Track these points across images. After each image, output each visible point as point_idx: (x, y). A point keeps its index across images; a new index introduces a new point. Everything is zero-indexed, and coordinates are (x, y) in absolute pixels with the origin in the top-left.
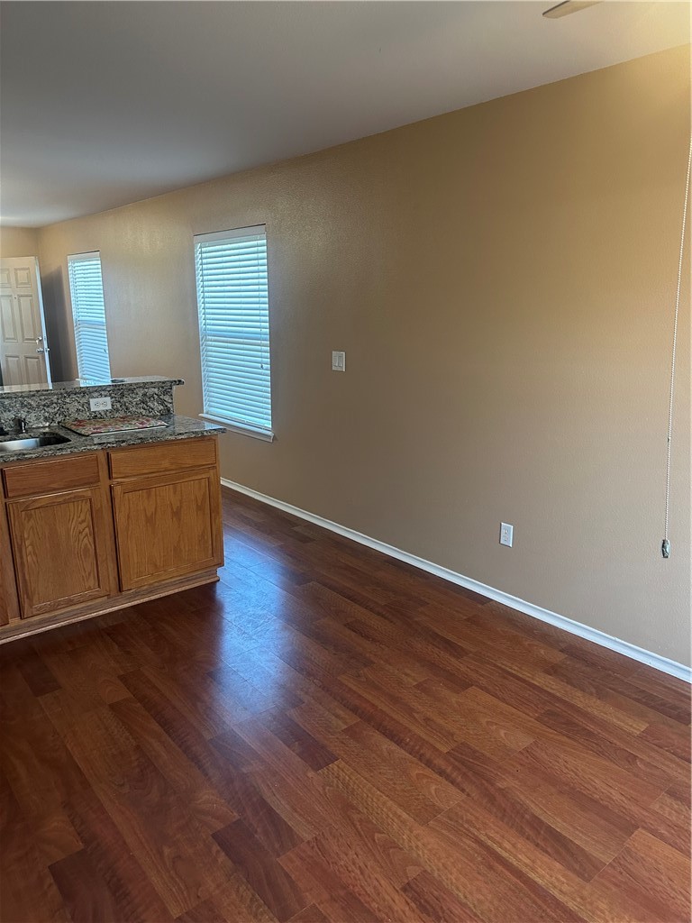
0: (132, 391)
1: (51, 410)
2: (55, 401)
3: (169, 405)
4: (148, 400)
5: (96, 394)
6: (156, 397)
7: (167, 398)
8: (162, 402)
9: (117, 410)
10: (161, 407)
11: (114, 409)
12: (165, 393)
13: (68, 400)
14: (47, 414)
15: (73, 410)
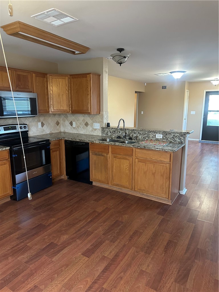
0: (170, 134)
1: (145, 136)
2: (147, 133)
3: (182, 141)
4: (175, 138)
5: (158, 133)
6: (178, 137)
7: (182, 138)
8: (180, 139)
9: (164, 139)
10: (179, 141)
11: (163, 139)
12: (182, 136)
13: (150, 134)
14: (144, 137)
15: (151, 137)
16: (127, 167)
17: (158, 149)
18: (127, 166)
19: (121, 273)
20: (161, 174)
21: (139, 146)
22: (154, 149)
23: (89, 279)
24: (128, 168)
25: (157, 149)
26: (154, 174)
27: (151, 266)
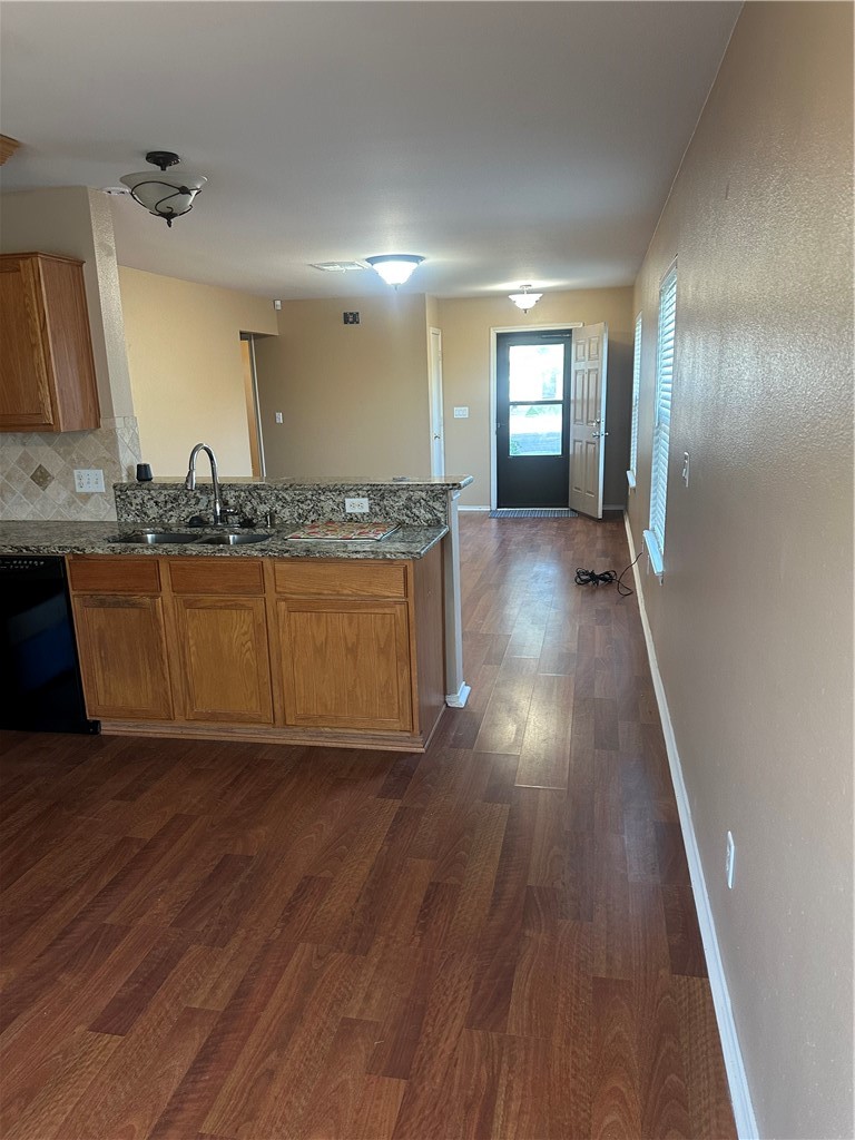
0: (395, 492)
1: (305, 507)
2: (310, 497)
3: (439, 515)
4: (413, 505)
5: (353, 493)
6: (423, 502)
7: (437, 505)
8: (431, 510)
9: (376, 515)
10: (429, 516)
11: (372, 513)
12: (436, 498)
13: (322, 498)
14: (301, 511)
15: (327, 509)
16: (247, 637)
17: (358, 556)
18: (246, 633)
19: (267, 1054)
20: (379, 645)
21: (287, 551)
22: (345, 555)
23: (135, 1122)
24: (249, 644)
25: (355, 556)
26: (352, 651)
27: (378, 995)
